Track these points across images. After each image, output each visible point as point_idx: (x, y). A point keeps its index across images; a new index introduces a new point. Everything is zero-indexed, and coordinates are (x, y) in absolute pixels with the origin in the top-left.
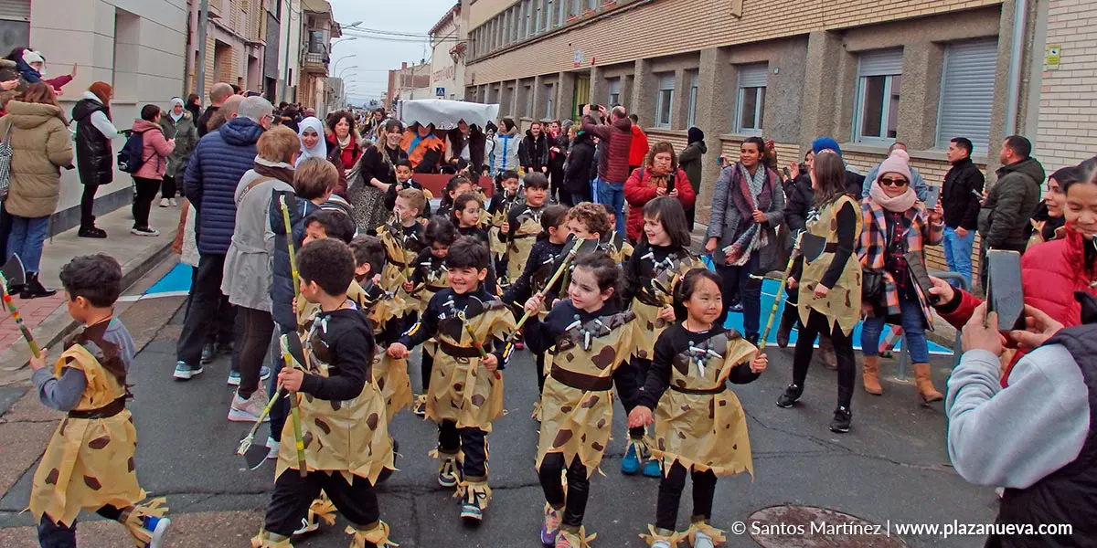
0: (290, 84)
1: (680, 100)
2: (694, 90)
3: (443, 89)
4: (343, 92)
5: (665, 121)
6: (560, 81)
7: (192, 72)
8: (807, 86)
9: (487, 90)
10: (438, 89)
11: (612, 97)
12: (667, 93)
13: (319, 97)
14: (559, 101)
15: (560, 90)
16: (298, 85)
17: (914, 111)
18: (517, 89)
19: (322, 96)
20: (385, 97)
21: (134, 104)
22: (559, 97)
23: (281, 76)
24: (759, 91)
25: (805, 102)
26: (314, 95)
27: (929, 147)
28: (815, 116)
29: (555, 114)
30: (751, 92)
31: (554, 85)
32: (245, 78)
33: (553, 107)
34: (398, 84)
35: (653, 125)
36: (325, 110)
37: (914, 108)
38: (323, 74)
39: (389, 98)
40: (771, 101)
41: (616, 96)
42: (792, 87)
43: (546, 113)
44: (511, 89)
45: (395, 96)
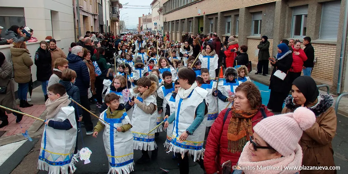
0: (108, 25)
1: (233, 25)
2: (238, 22)
3: (156, 23)
4: (125, 25)
5: (228, 32)
6: (194, 20)
7: (77, 27)
8: (275, 20)
9: (170, 23)
10: (155, 23)
11: (211, 25)
12: (229, 23)
13: (117, 28)
14: (194, 27)
15: (194, 23)
16: (110, 25)
17: (312, 27)
18: (180, 23)
19: (118, 28)
20: (138, 26)
21: (60, 40)
22: (194, 25)
23: (105, 23)
24: (259, 21)
25: (275, 25)
26: (116, 28)
27: (317, 38)
28: (278, 30)
29: (193, 31)
30: (257, 22)
31: (192, 21)
32: (93, 26)
33: (192, 28)
34: (142, 22)
35: (225, 34)
36: (120, 32)
37: (312, 26)
38: (118, 21)
39: (139, 26)
40: (263, 25)
41: (212, 24)
42: (270, 20)
43: (190, 30)
44: (178, 23)
45: (141, 26)
